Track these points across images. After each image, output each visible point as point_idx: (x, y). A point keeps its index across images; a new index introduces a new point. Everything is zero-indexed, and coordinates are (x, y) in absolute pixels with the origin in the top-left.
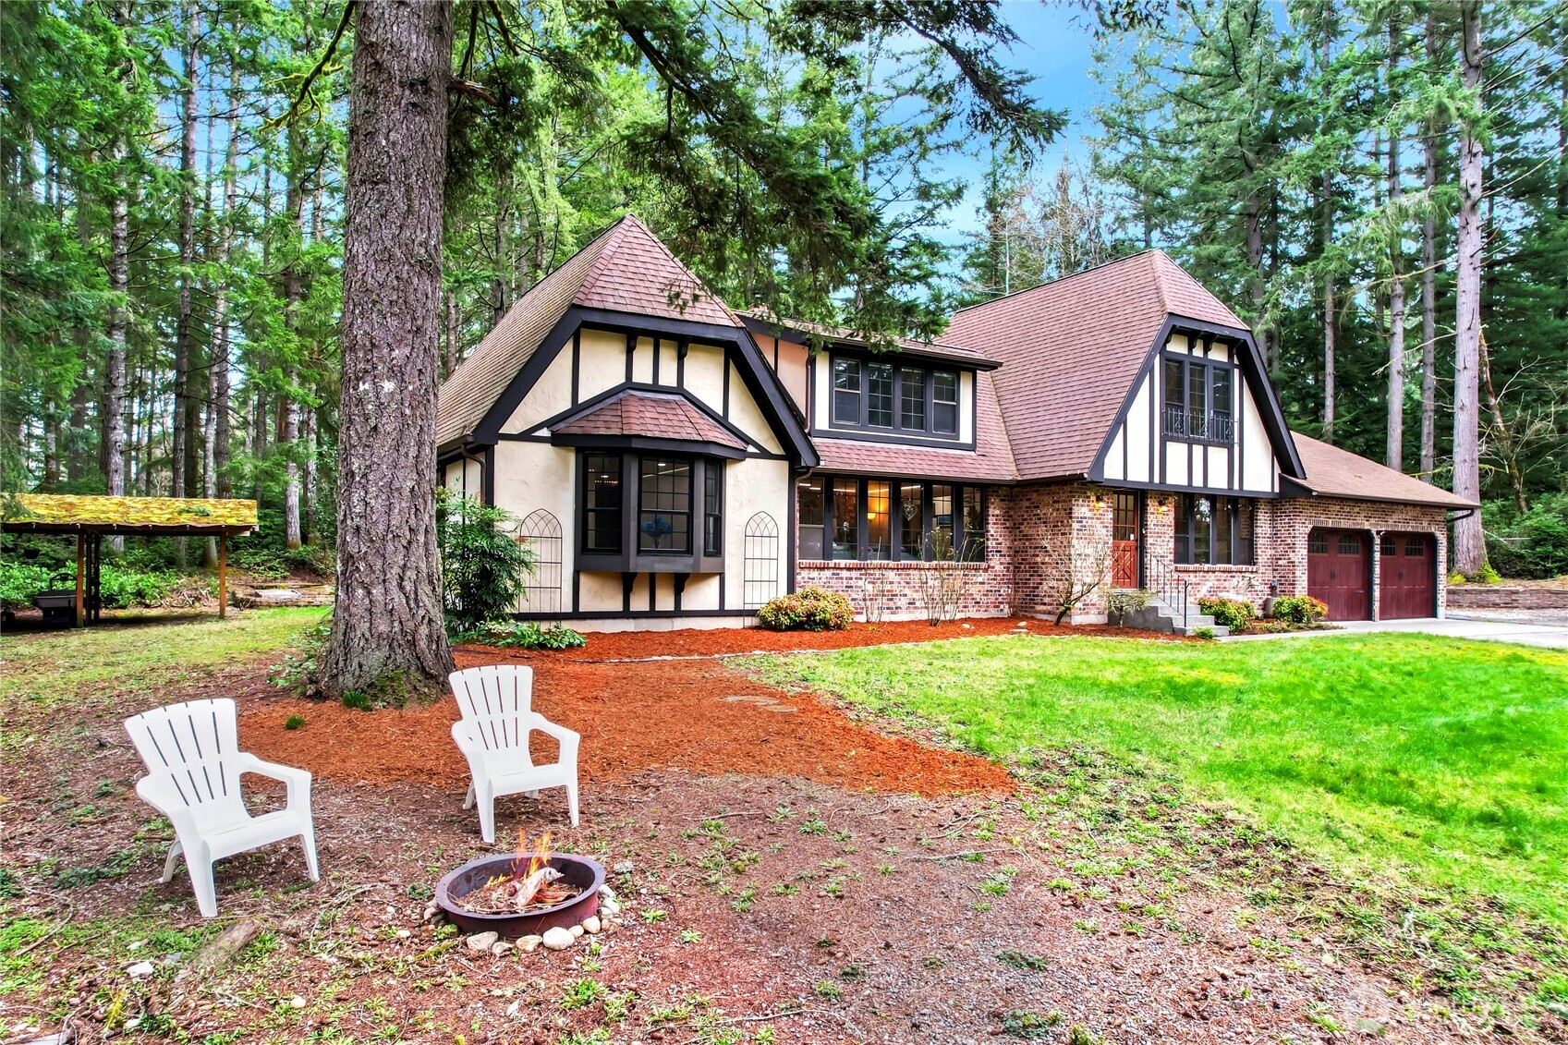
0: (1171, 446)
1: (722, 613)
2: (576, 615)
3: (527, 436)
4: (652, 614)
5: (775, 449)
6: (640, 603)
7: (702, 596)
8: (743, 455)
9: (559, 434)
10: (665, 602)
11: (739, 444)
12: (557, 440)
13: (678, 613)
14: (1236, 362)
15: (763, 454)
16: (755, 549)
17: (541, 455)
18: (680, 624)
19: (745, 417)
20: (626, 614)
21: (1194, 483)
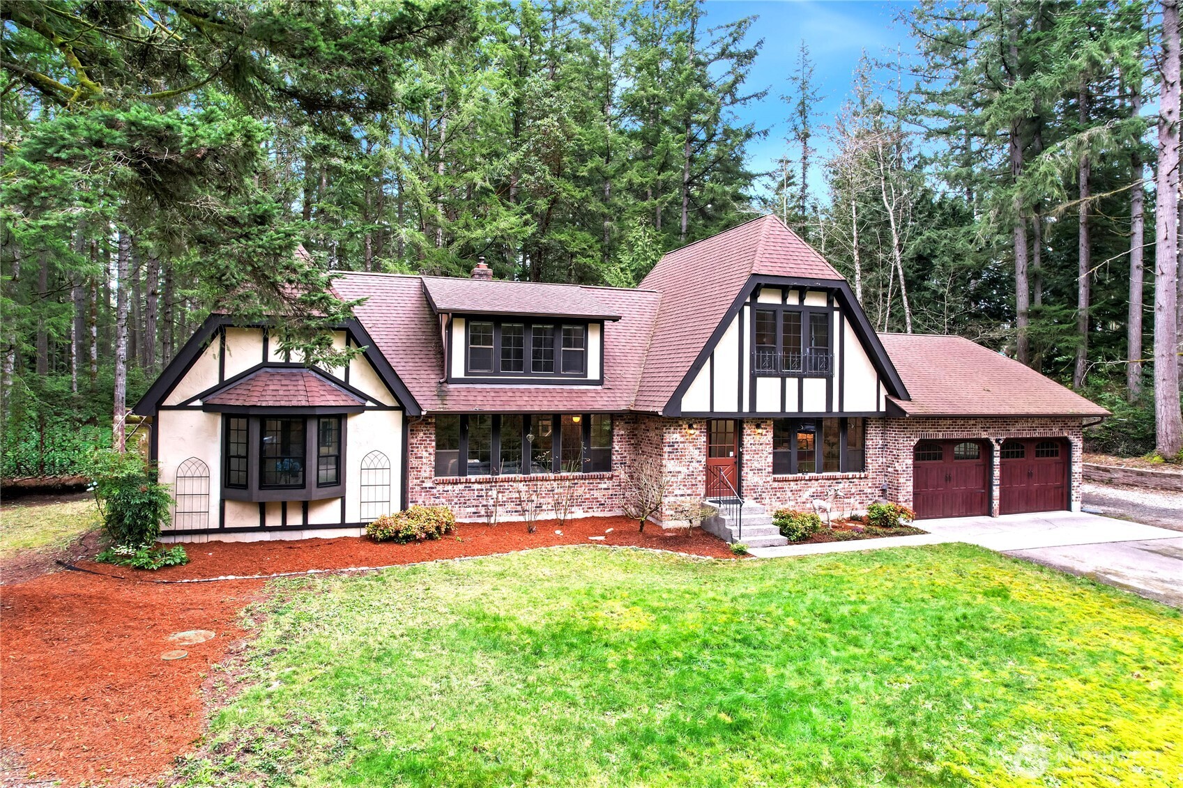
0: (760, 381)
1: (343, 525)
2: (222, 530)
3: (184, 406)
4: (284, 528)
5: (388, 401)
6: (274, 520)
7: (327, 514)
8: (361, 409)
9: (208, 402)
10: (295, 519)
11: (358, 401)
12: (206, 408)
13: (306, 526)
14: (836, 305)
15: (380, 407)
16: (370, 478)
17: (196, 418)
18: (307, 535)
19: (362, 379)
20: (263, 528)
21: (788, 410)
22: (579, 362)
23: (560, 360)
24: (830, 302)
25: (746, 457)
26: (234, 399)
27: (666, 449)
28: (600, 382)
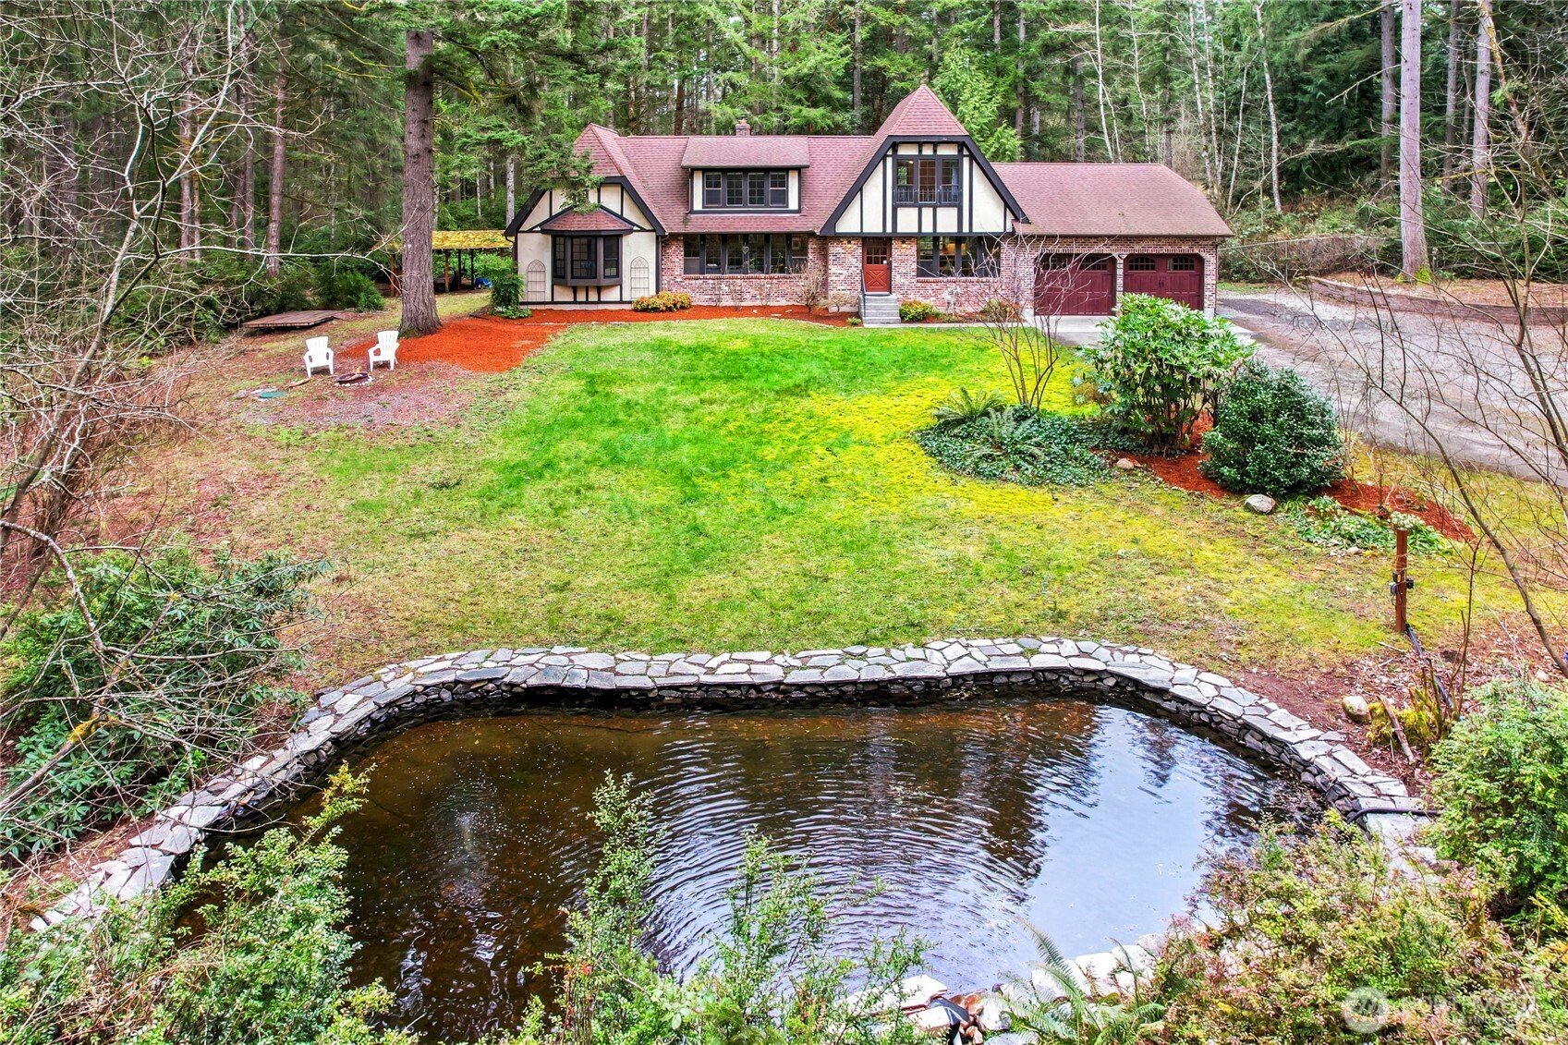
0: (900, 211)
1: (621, 302)
2: (553, 302)
3: (531, 231)
4: (587, 302)
5: (648, 227)
6: (581, 297)
7: (613, 295)
8: (631, 231)
9: (544, 229)
10: (593, 297)
11: (629, 226)
12: (543, 232)
13: (599, 302)
14: (965, 152)
15: (643, 230)
16: (636, 274)
17: (537, 237)
18: (601, 307)
19: (631, 214)
20: (575, 302)
21: (924, 231)
22: (782, 198)
23: (768, 196)
24: (960, 151)
25: (894, 264)
26: (557, 227)
27: (831, 258)
28: (799, 211)
